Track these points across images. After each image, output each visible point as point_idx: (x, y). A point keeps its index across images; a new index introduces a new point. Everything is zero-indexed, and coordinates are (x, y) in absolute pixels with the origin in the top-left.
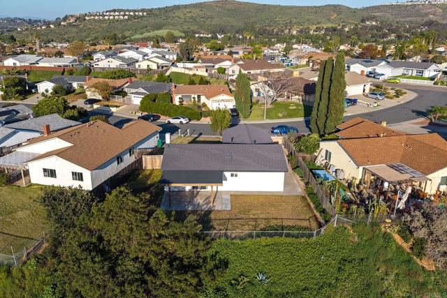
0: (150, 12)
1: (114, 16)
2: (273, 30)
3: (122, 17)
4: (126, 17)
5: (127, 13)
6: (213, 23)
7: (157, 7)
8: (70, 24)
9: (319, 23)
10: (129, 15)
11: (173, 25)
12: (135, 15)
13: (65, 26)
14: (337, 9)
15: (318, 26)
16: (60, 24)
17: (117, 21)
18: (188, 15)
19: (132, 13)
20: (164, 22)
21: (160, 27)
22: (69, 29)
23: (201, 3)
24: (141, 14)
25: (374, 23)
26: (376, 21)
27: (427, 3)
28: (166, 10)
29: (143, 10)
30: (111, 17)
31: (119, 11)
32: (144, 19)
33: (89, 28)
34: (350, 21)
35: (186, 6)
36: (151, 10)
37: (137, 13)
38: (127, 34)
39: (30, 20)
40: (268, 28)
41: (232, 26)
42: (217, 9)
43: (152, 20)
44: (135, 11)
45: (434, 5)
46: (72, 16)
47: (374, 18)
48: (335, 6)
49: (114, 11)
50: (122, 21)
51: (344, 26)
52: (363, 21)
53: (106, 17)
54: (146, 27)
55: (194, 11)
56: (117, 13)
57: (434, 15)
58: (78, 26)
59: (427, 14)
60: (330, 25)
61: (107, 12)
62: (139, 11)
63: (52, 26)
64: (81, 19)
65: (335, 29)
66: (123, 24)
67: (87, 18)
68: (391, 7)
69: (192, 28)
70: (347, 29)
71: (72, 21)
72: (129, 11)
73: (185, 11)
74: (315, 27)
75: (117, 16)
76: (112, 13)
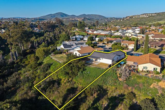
0: (158, 14)
1: (143, 16)
3: (146, 16)
4: (148, 16)
5: (149, 15)
7: (162, 12)
12: (152, 16)
13: (125, 20)
17: (144, 18)
19: (150, 15)
21: (161, 20)
24: (154, 15)
29: (155, 14)
30: (142, 17)
31: (146, 14)
32: (155, 17)
36: (158, 13)
37: (152, 15)
38: (146, 23)
43: (158, 17)
46: (129, 17)
49: (144, 14)
50: (146, 18)
53: (140, 17)
54: (155, 20)
56: (144, 15)
58: (130, 20)
63: (121, 20)
64: (131, 17)
67: (133, 17)
71: (128, 18)
76: (143, 15)
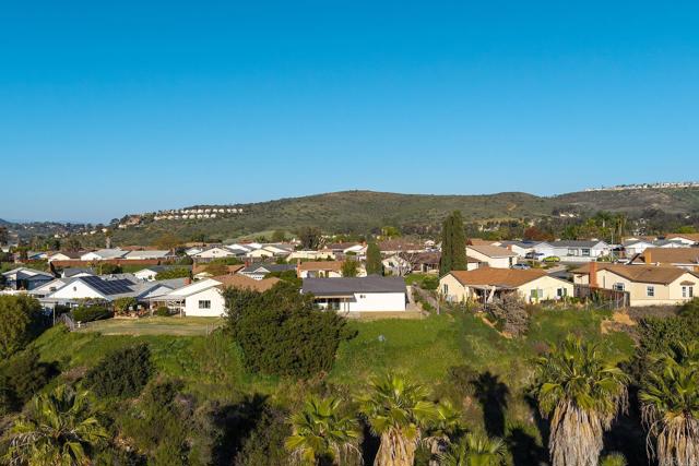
0: (249, 208)
1: (196, 215)
2: (424, 227)
3: (207, 216)
4: (213, 216)
5: (215, 210)
6: (338, 220)
7: (258, 202)
8: (131, 227)
9: (491, 217)
10: (218, 213)
11: (281, 224)
12: (227, 213)
13: (123, 230)
14: (514, 197)
15: (491, 220)
16: (117, 227)
17: (201, 221)
18: (302, 210)
19: (222, 211)
20: (269, 220)
22: (131, 233)
23: (320, 196)
24: (235, 211)
25: (572, 216)
26: (575, 213)
27: (645, 187)
28: (272, 205)
29: (238, 207)
30: (192, 217)
31: (204, 208)
32: (240, 217)
33: (159, 232)
34: (536, 214)
35: (299, 200)
36: (250, 206)
37: (229, 210)
40: (417, 225)
41: (366, 224)
42: (345, 202)
43: (251, 219)
44: (226, 207)
45: (657, 190)
46: (135, 216)
47: (570, 209)
48: (513, 194)
49: (197, 208)
50: (207, 221)
51: (527, 221)
52: (555, 212)
53: (184, 217)
54: (243, 228)
55: (311, 205)
56: (200, 211)
57: (659, 203)
58: (143, 228)
59: (648, 202)
60: (507, 219)
61: (185, 209)
62: (232, 207)
63: (105, 230)
64: (148, 219)
65: (514, 225)
66: (209, 224)
67: (156, 218)
68: (594, 194)
70: (532, 224)
71: (134, 223)
72: (218, 207)
73: (298, 206)
74: (485, 222)
75: (200, 214)
76: (193, 211)
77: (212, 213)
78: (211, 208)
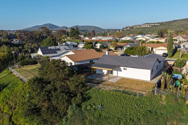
1: (145, 26)
3: (148, 26)
4: (150, 26)
5: (151, 24)
8: (127, 30)
11: (172, 28)
12: (155, 25)
13: (125, 30)
16: (124, 30)
17: (146, 28)
18: (180, 24)
19: (153, 25)
20: (168, 27)
24: (157, 24)
28: (170, 22)
29: (158, 23)
30: (144, 26)
31: (148, 24)
32: (158, 26)
33: (135, 31)
35: (179, 20)
36: (162, 23)
37: (155, 24)
39: (115, 29)
43: (162, 27)
44: (155, 23)
46: (129, 27)
49: (146, 24)
50: (148, 28)
53: (142, 27)
55: (183, 22)
56: (147, 25)
58: (130, 30)
61: (143, 24)
62: (156, 23)
63: (121, 31)
64: (132, 28)
66: (149, 29)
67: (134, 27)
69: (181, 30)
72: (152, 24)
73: (179, 22)
75: (147, 26)
76: (145, 25)
77: (150, 25)
78: (150, 24)
